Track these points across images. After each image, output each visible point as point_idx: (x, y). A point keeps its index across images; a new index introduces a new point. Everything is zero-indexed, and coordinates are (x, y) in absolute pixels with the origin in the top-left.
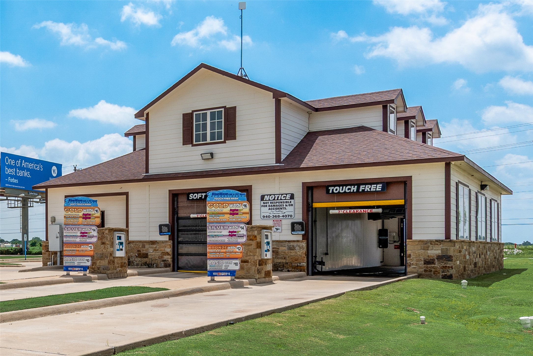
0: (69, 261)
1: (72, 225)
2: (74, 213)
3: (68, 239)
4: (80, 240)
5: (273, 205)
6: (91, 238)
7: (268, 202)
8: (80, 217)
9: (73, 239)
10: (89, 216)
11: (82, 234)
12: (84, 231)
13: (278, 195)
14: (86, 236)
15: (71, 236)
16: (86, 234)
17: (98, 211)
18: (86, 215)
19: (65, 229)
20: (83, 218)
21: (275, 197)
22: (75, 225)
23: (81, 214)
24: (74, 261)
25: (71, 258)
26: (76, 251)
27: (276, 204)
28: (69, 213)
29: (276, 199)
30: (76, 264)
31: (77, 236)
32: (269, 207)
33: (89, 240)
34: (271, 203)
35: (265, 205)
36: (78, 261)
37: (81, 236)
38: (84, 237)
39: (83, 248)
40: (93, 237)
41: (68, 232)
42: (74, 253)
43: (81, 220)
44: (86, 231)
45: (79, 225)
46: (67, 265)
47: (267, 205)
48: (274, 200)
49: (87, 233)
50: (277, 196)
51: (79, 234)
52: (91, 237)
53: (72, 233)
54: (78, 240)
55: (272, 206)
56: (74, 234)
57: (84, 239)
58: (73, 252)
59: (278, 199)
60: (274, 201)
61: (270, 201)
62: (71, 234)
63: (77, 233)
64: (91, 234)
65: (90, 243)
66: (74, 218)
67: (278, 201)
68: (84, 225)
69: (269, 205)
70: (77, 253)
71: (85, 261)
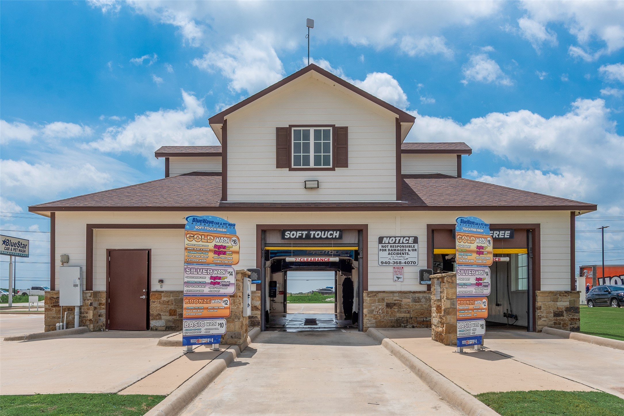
0: (191, 328)
1: (198, 263)
2: (201, 243)
3: (191, 288)
4: (209, 289)
5: (394, 249)
6: (226, 287)
7: (388, 246)
8: (210, 251)
9: (199, 289)
10: (223, 250)
11: (213, 281)
12: (216, 276)
13: (400, 238)
14: (219, 283)
15: (196, 283)
16: (218, 281)
17: (237, 241)
18: (219, 247)
19: (187, 270)
20: (215, 252)
21: (396, 240)
22: (202, 264)
23: (211, 246)
24: (201, 327)
25: (195, 322)
26: (204, 309)
27: (397, 248)
28: (194, 242)
29: (397, 242)
30: (203, 332)
31: (204, 284)
32: (388, 251)
33: (223, 291)
34: (391, 246)
35: (384, 248)
36: (206, 327)
37: (212, 283)
38: (216, 286)
39: (214, 303)
40: (229, 285)
41: (190, 275)
42: (199, 313)
43: (211, 255)
44: (219, 276)
45: (208, 264)
46: (189, 334)
47: (387, 248)
48: (395, 243)
49: (220, 278)
50: (398, 239)
51: (208, 280)
52: (226, 285)
53: (197, 278)
54: (206, 290)
55: (392, 250)
56: (200, 280)
57: (215, 289)
58: (199, 311)
59: (399, 243)
60: (395, 245)
61: (389, 245)
62: (196, 280)
63: (205, 278)
64: (226, 280)
65: (225, 296)
66: (201, 251)
67: (399, 245)
68: (217, 264)
69: (388, 249)
70: (205, 313)
71: (217, 326)
